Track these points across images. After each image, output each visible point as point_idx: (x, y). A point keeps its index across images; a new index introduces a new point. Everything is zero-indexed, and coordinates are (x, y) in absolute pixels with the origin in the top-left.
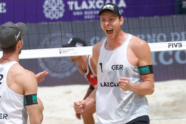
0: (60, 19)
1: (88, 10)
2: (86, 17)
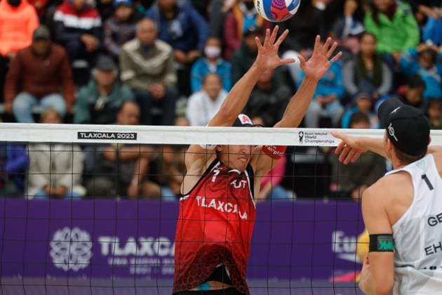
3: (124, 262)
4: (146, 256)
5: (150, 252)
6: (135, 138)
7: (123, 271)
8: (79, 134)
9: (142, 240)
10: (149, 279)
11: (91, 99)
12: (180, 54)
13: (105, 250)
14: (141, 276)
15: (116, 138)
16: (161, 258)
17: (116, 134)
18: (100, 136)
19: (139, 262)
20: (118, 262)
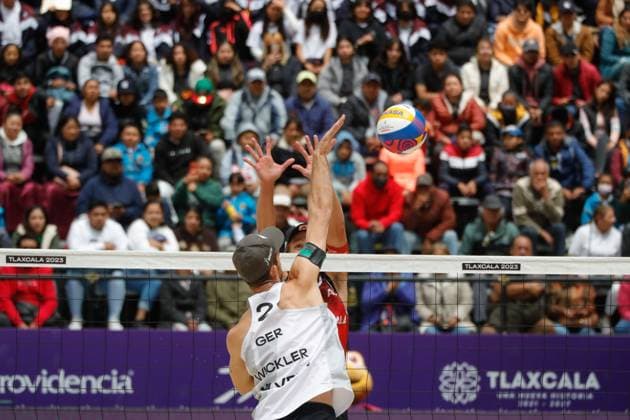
0: (470, 405)
1: (526, 391)
2: (521, 404)
3: (512, 396)
4: (533, 390)
5: (538, 386)
6: (519, 269)
7: (512, 405)
8: (464, 265)
9: (530, 375)
10: (535, 411)
11: (478, 236)
12: (568, 193)
13: (493, 384)
14: (528, 408)
15: (500, 269)
16: (549, 392)
17: (500, 265)
18: (485, 266)
19: (528, 396)
20: (506, 396)
